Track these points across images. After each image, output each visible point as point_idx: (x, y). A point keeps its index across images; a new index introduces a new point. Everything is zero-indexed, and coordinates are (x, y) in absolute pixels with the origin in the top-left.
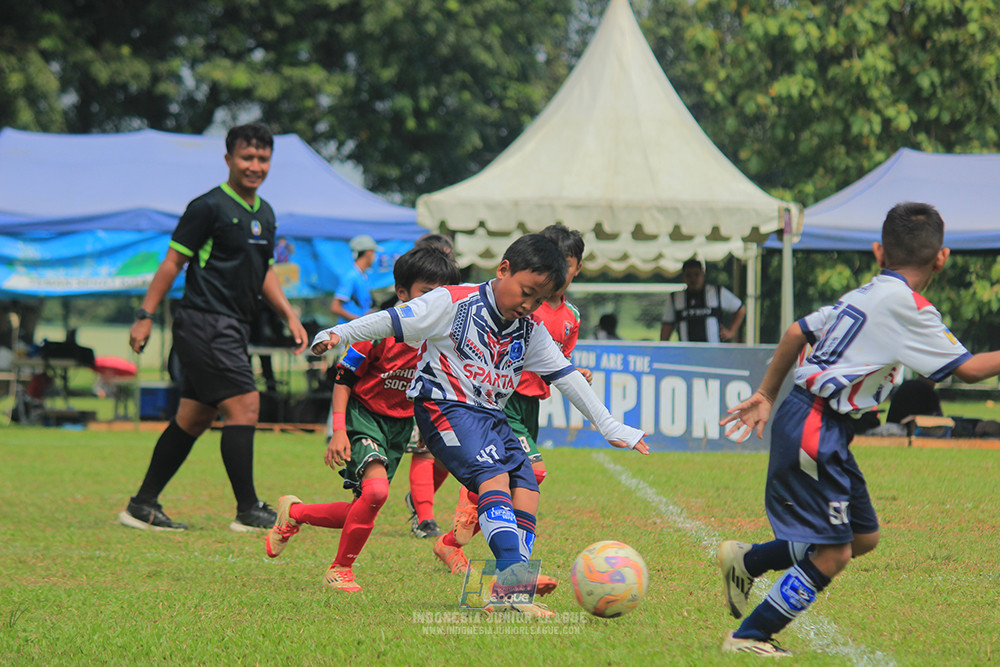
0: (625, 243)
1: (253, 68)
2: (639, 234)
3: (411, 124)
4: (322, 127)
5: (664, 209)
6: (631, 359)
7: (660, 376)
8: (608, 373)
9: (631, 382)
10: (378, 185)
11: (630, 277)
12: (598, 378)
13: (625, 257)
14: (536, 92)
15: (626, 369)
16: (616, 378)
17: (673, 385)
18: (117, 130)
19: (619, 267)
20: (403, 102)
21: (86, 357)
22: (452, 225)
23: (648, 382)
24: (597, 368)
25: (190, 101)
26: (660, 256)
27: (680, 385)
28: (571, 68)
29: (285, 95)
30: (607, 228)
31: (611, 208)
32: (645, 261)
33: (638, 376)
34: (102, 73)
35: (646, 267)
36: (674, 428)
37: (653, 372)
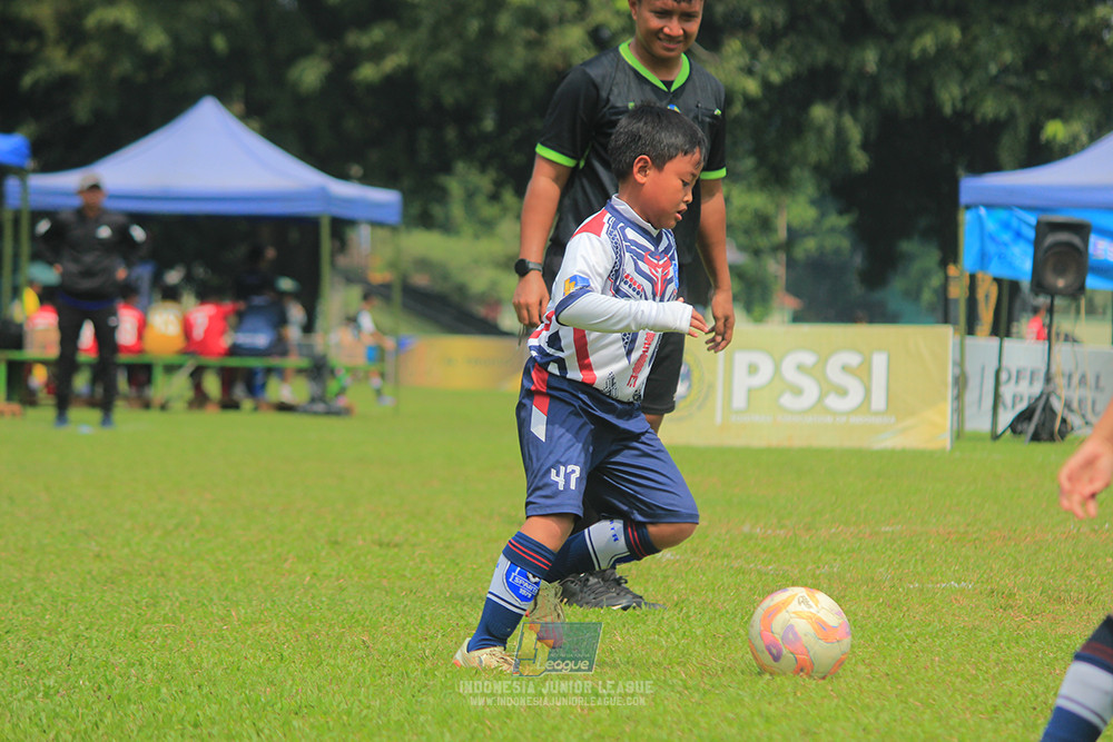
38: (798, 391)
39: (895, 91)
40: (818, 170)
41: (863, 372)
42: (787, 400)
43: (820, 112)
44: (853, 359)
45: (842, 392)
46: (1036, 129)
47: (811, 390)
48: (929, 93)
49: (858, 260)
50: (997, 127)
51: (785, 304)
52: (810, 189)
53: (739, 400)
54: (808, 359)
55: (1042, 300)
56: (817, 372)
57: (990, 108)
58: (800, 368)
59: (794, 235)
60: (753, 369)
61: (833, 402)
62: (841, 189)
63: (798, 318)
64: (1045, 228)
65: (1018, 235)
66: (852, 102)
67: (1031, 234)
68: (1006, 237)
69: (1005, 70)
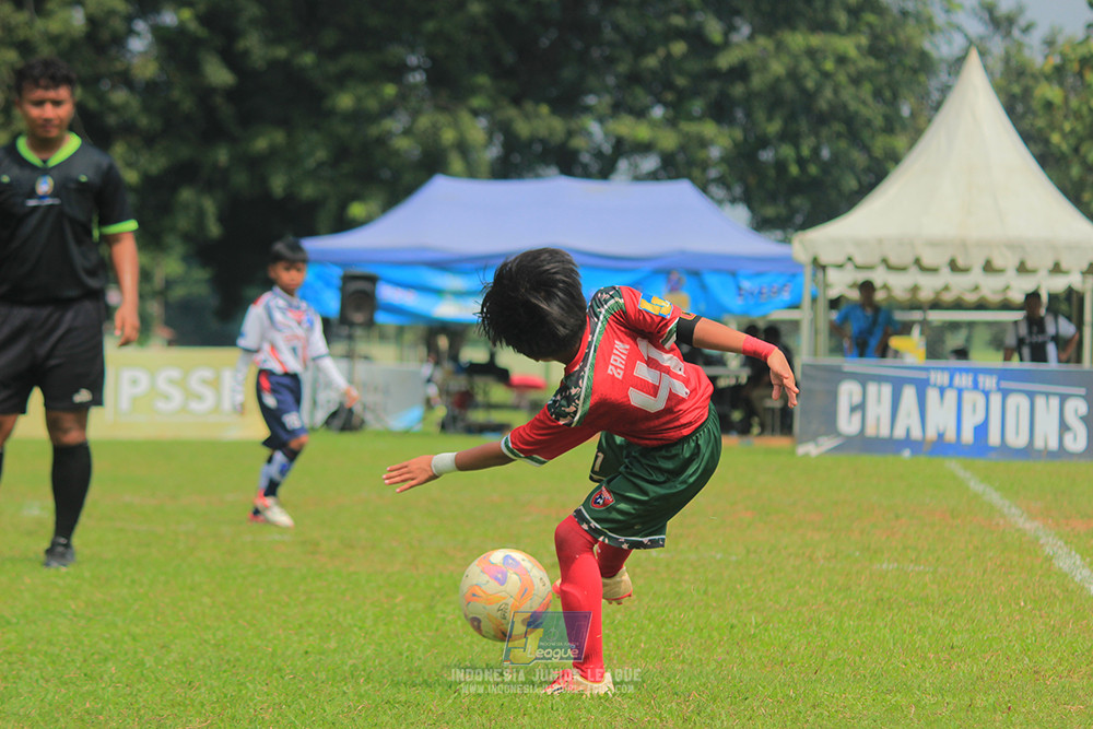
0: (977, 276)
1: (654, 124)
2: (988, 268)
3: (794, 170)
4: (713, 173)
5: (1011, 246)
6: (981, 379)
7: (1005, 393)
8: (960, 392)
9: (980, 399)
10: (761, 224)
11: (981, 306)
12: (951, 395)
13: (976, 288)
14: (900, 142)
15: (976, 386)
16: (968, 397)
17: (1018, 402)
18: (538, 176)
19: (971, 298)
20: (787, 151)
21: (503, 376)
22: (824, 259)
23: (996, 399)
24: (951, 385)
25: (599, 154)
26: (1007, 288)
27: (1024, 402)
28: (930, 121)
29: (683, 148)
30: (961, 263)
31: (964, 245)
32: (994, 292)
33: (987, 394)
34: (523, 129)
35: (995, 298)
36: (1018, 440)
37: (999, 389)
38: (167, 397)
39: (240, 179)
40: (187, 238)
41: (215, 384)
42: (162, 405)
43: (186, 195)
44: (207, 374)
45: (200, 398)
46: (343, 206)
47: (177, 396)
48: (263, 180)
49: (214, 302)
50: (313, 206)
51: (161, 334)
52: (178, 249)
53: (125, 404)
54: (175, 374)
55: (345, 330)
56: (181, 384)
57: (308, 191)
58: (171, 382)
59: (169, 284)
60: (134, 382)
61: (195, 406)
62: (202, 252)
63: (171, 343)
64: (348, 279)
65: (328, 284)
66: (209, 186)
67: (337, 282)
68: (319, 285)
69: (320, 165)
